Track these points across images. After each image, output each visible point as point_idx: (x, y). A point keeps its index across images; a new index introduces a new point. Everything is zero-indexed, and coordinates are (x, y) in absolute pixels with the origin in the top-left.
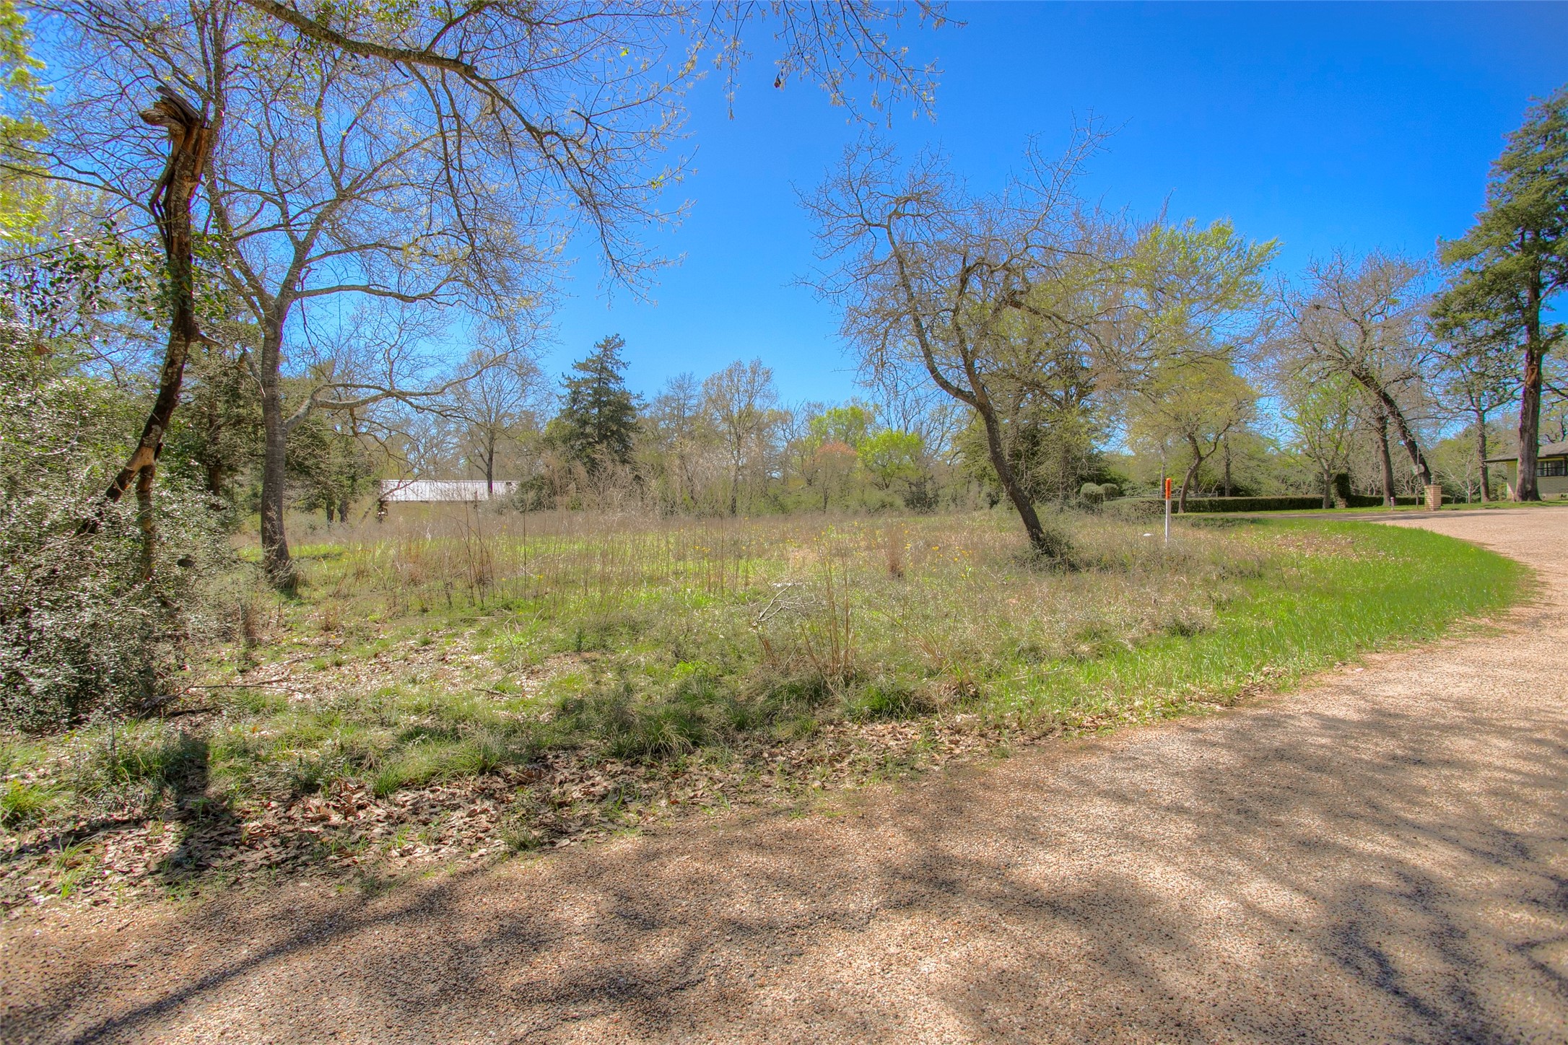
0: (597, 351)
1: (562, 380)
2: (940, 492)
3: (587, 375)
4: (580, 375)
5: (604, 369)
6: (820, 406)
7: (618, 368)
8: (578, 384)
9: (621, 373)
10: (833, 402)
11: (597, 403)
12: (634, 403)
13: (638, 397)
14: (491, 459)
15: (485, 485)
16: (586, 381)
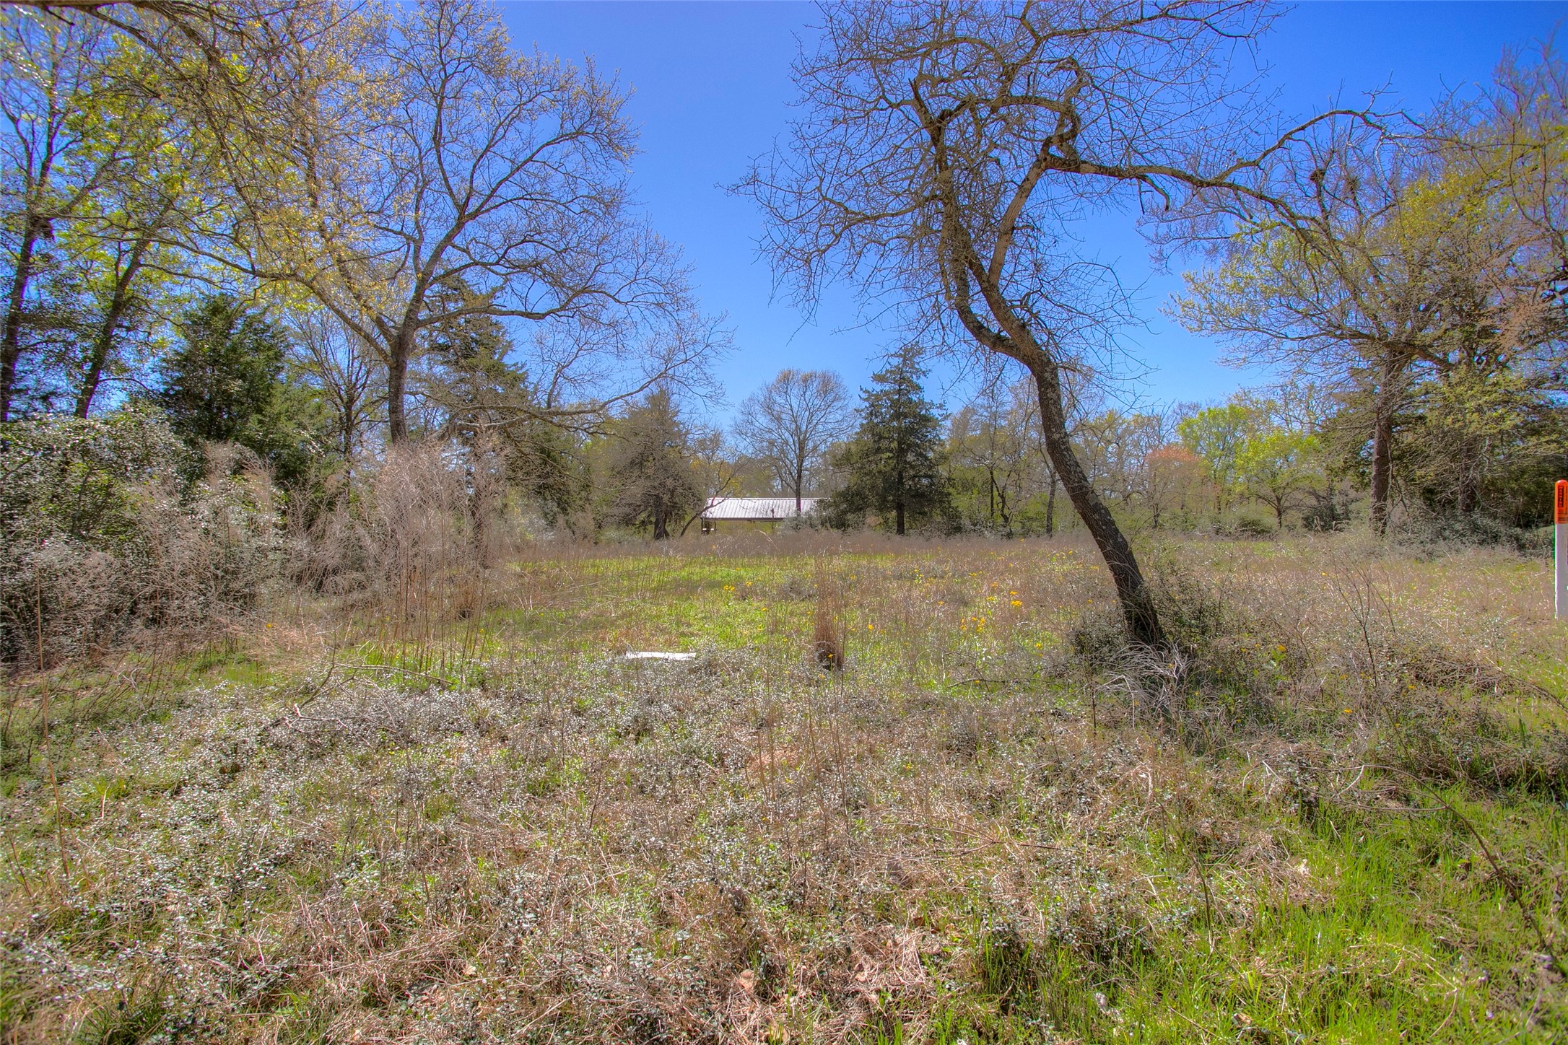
0: (895, 361)
1: (861, 393)
2: (1352, 507)
3: (887, 387)
4: (878, 387)
5: (903, 380)
6: (1195, 407)
7: (918, 378)
8: (878, 397)
9: (922, 381)
10: (1212, 401)
11: (898, 416)
12: (935, 413)
13: (941, 406)
14: (800, 477)
15: (794, 501)
16: (886, 393)
